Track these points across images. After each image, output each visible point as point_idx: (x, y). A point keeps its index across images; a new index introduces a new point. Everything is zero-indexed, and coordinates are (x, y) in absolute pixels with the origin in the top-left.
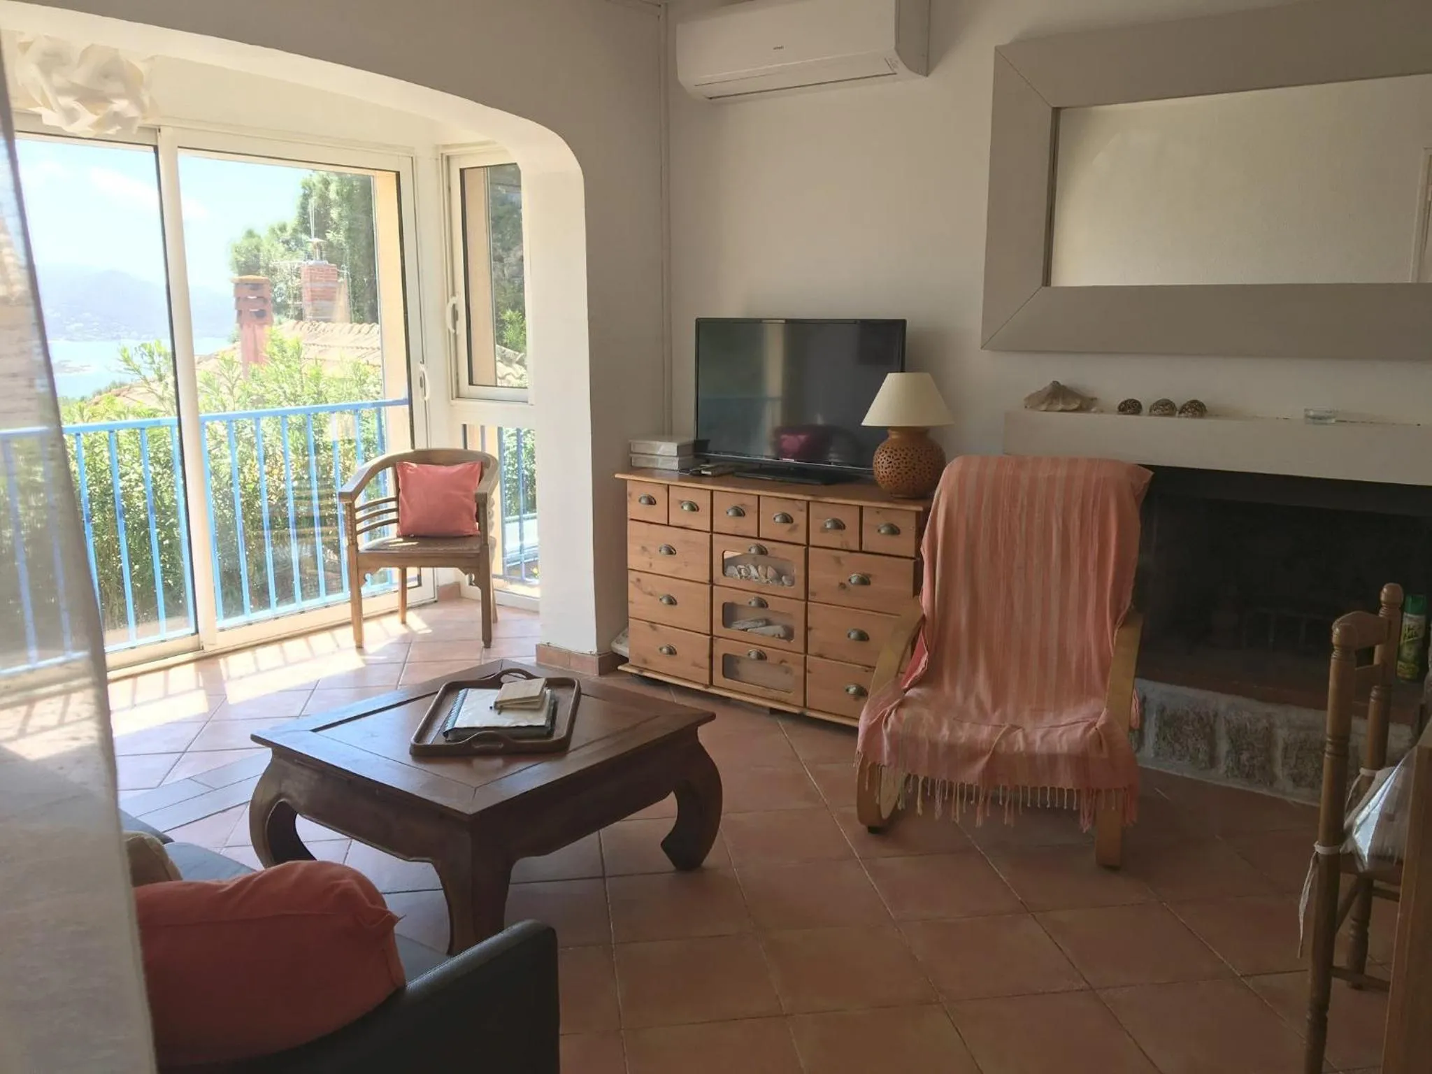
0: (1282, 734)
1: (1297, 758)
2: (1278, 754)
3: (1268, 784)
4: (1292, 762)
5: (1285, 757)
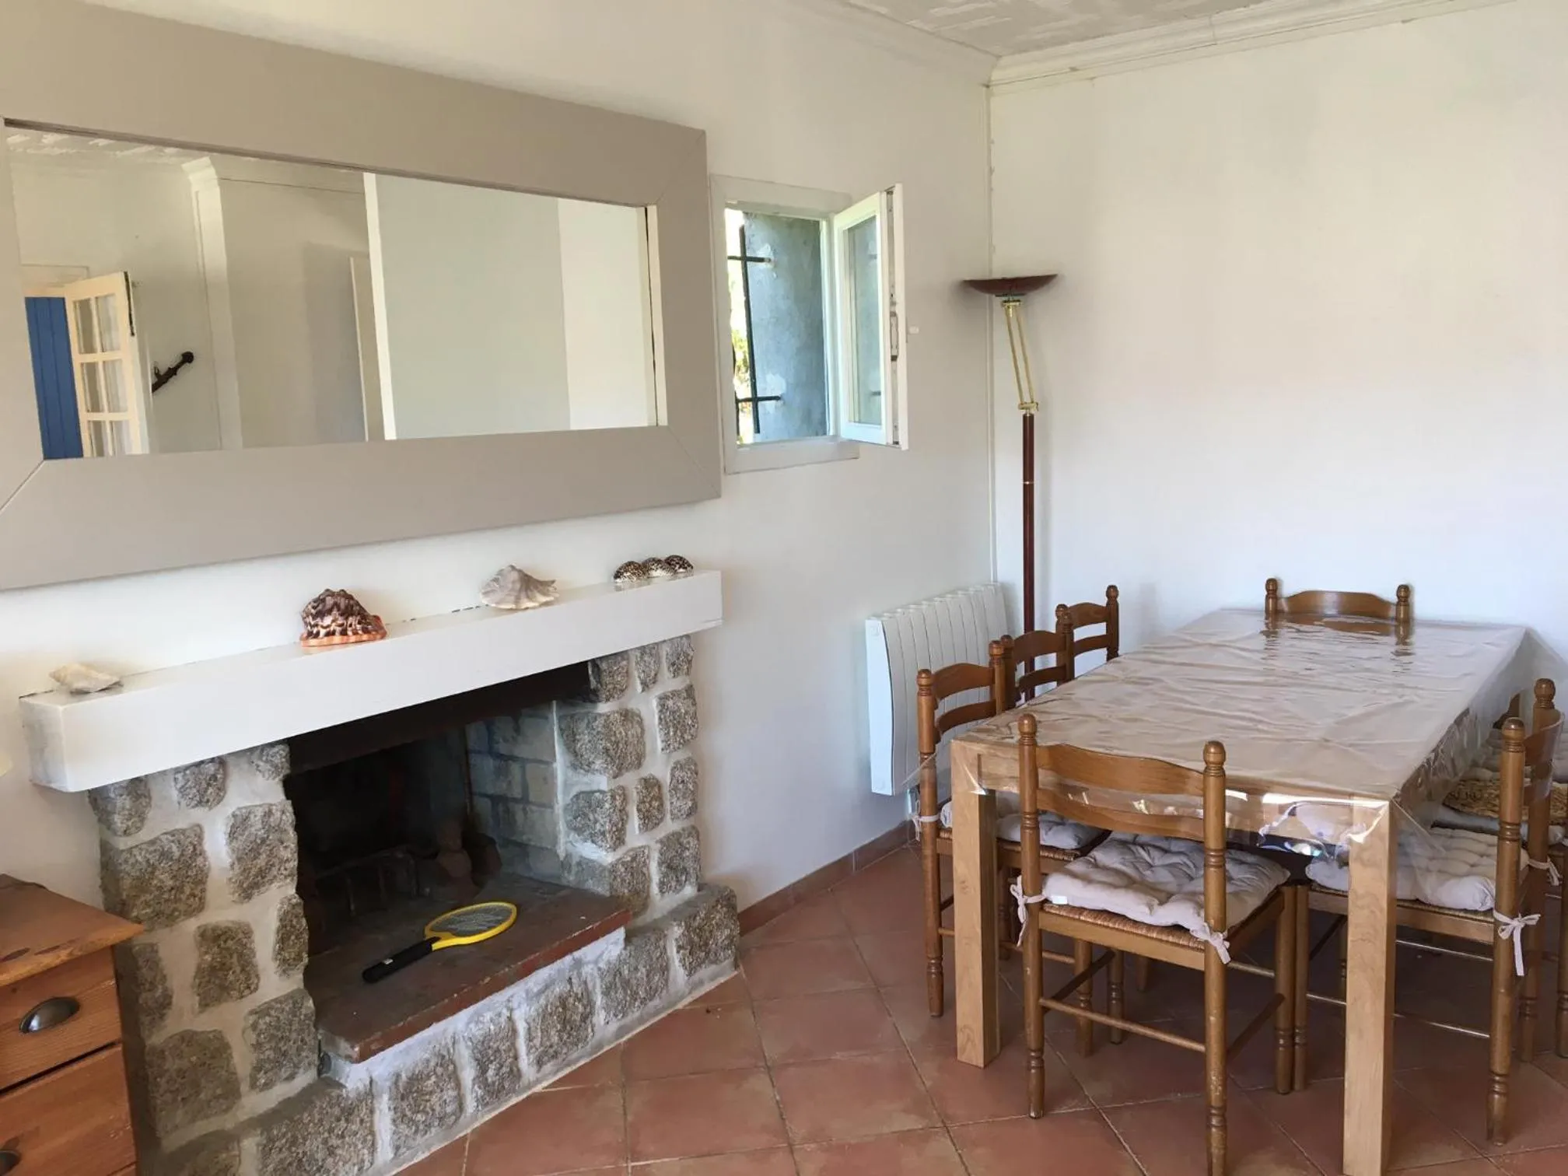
0: (521, 1017)
1: (542, 1032)
2: (521, 1043)
3: (517, 1087)
4: (537, 1042)
5: (530, 1040)
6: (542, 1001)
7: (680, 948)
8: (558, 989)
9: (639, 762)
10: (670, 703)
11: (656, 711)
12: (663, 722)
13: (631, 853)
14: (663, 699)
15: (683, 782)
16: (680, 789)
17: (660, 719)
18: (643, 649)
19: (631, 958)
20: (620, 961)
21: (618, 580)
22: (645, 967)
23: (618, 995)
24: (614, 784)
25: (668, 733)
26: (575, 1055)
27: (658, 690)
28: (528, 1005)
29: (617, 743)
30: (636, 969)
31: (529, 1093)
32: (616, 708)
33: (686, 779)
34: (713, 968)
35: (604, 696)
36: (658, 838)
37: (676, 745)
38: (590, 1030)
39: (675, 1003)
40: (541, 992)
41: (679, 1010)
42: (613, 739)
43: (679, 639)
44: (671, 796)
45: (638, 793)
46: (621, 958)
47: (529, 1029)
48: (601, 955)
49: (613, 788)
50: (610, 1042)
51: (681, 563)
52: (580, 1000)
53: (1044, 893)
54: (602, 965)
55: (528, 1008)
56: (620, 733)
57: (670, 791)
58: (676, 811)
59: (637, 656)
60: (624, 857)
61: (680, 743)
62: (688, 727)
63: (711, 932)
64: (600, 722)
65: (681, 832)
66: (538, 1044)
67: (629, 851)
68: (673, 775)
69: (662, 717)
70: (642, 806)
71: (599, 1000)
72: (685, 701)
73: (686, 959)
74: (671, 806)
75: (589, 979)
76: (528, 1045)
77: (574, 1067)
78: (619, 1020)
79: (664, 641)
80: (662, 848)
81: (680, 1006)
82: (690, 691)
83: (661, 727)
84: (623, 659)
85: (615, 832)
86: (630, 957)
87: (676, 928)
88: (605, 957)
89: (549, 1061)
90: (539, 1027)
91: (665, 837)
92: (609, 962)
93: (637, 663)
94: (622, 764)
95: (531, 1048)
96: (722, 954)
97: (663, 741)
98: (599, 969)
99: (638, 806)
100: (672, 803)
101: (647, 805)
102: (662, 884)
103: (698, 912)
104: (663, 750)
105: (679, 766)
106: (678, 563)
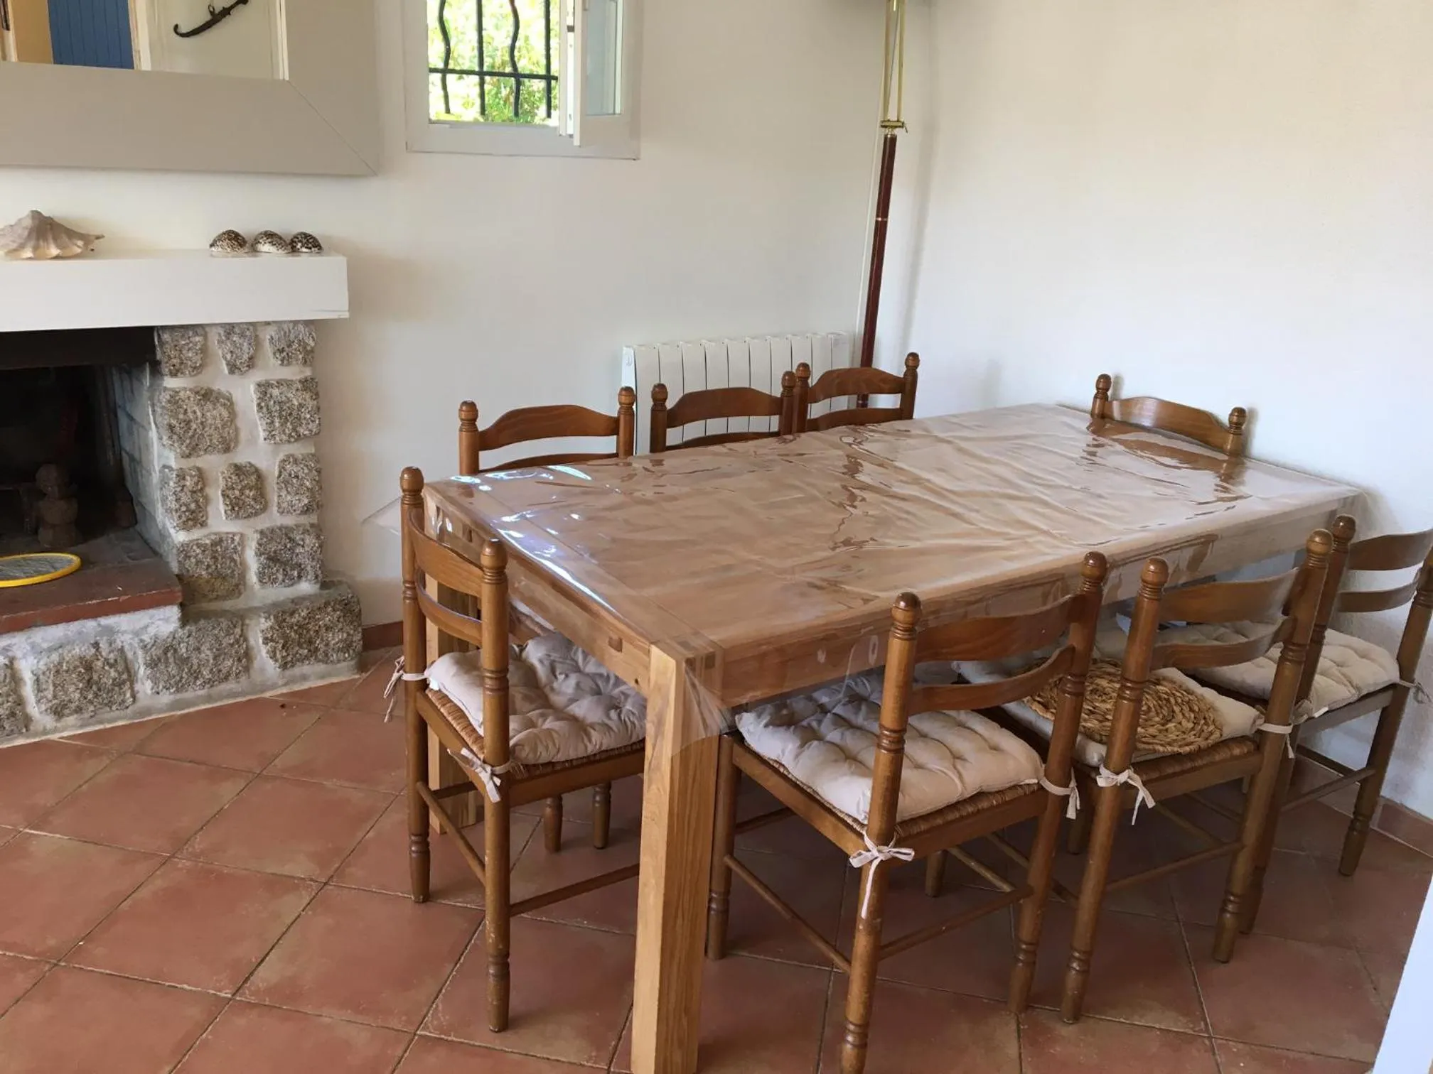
0: (26, 668)
1: (55, 686)
2: (28, 691)
3: (24, 730)
4: (49, 695)
5: (39, 691)
6: (55, 657)
7: (266, 641)
8: (77, 650)
9: (227, 447)
10: (276, 392)
11: (254, 397)
12: (265, 410)
13: (213, 537)
14: (264, 388)
15: (297, 477)
16: (292, 485)
17: (259, 405)
18: (230, 329)
19: (191, 638)
20: (174, 638)
21: (213, 249)
22: (211, 649)
23: (170, 670)
24: (186, 464)
25: (272, 422)
26: (107, 716)
27: (258, 376)
28: (35, 658)
29: (188, 422)
30: (198, 649)
31: (43, 738)
32: (192, 386)
33: (301, 474)
34: (321, 667)
35: (167, 370)
36: (259, 528)
37: (285, 438)
38: (128, 695)
39: (263, 691)
40: (51, 650)
41: (264, 699)
42: (181, 416)
43: (291, 326)
44: (280, 489)
45: (224, 478)
46: (176, 636)
47: (38, 680)
48: (146, 627)
49: (184, 467)
50: (161, 711)
51: (304, 241)
52: (111, 666)
53: (425, 673)
54: (146, 638)
55: (35, 661)
56: (195, 412)
57: (278, 483)
58: (285, 505)
59: (220, 334)
60: (201, 539)
61: (290, 436)
62: (304, 422)
63: (317, 632)
64: (164, 397)
65: (295, 527)
66: (50, 696)
67: (209, 534)
68: (282, 469)
69: (263, 404)
70: (230, 493)
71: (142, 671)
72: (299, 394)
73: (278, 652)
74: (279, 500)
75: (127, 647)
76: (36, 696)
77: (108, 726)
78: (171, 694)
79: (268, 323)
80: (261, 539)
81: (267, 695)
82: (308, 385)
83: (261, 414)
84: (197, 334)
85: (184, 512)
86: (189, 636)
87: (263, 620)
88: (152, 631)
89: (71, 714)
90: (50, 681)
91: (268, 529)
92: (156, 637)
93: (221, 342)
94: (197, 445)
95: (42, 698)
96: (335, 655)
97: (264, 430)
98: (142, 641)
99: (223, 491)
100: (280, 496)
101: (237, 493)
102: (261, 575)
103: (297, 610)
104: (265, 439)
105: (291, 460)
106: (300, 241)
